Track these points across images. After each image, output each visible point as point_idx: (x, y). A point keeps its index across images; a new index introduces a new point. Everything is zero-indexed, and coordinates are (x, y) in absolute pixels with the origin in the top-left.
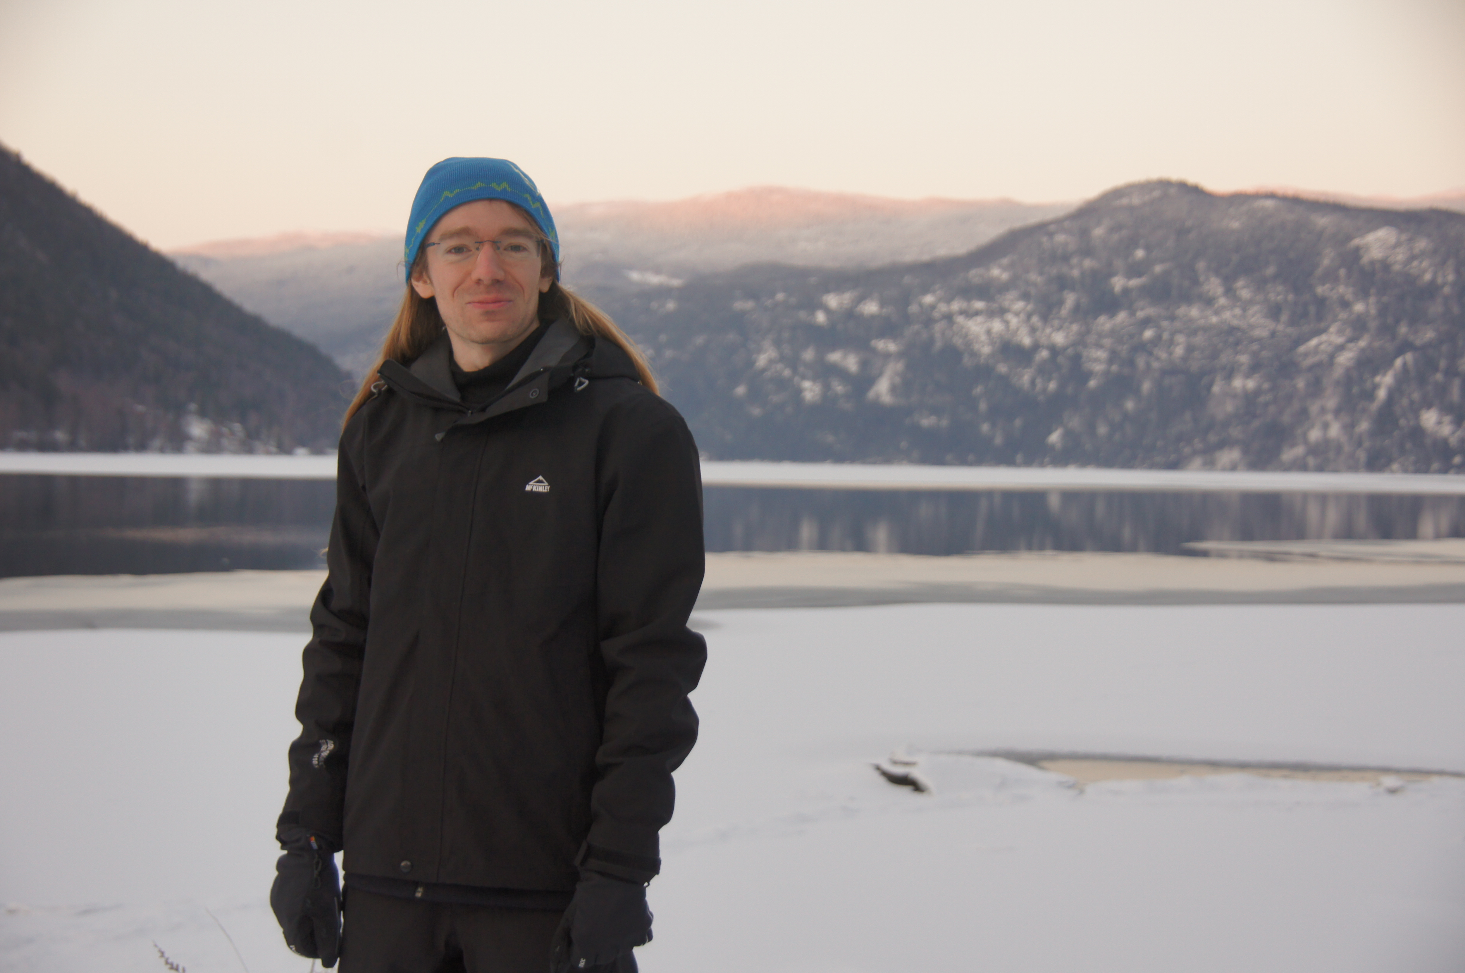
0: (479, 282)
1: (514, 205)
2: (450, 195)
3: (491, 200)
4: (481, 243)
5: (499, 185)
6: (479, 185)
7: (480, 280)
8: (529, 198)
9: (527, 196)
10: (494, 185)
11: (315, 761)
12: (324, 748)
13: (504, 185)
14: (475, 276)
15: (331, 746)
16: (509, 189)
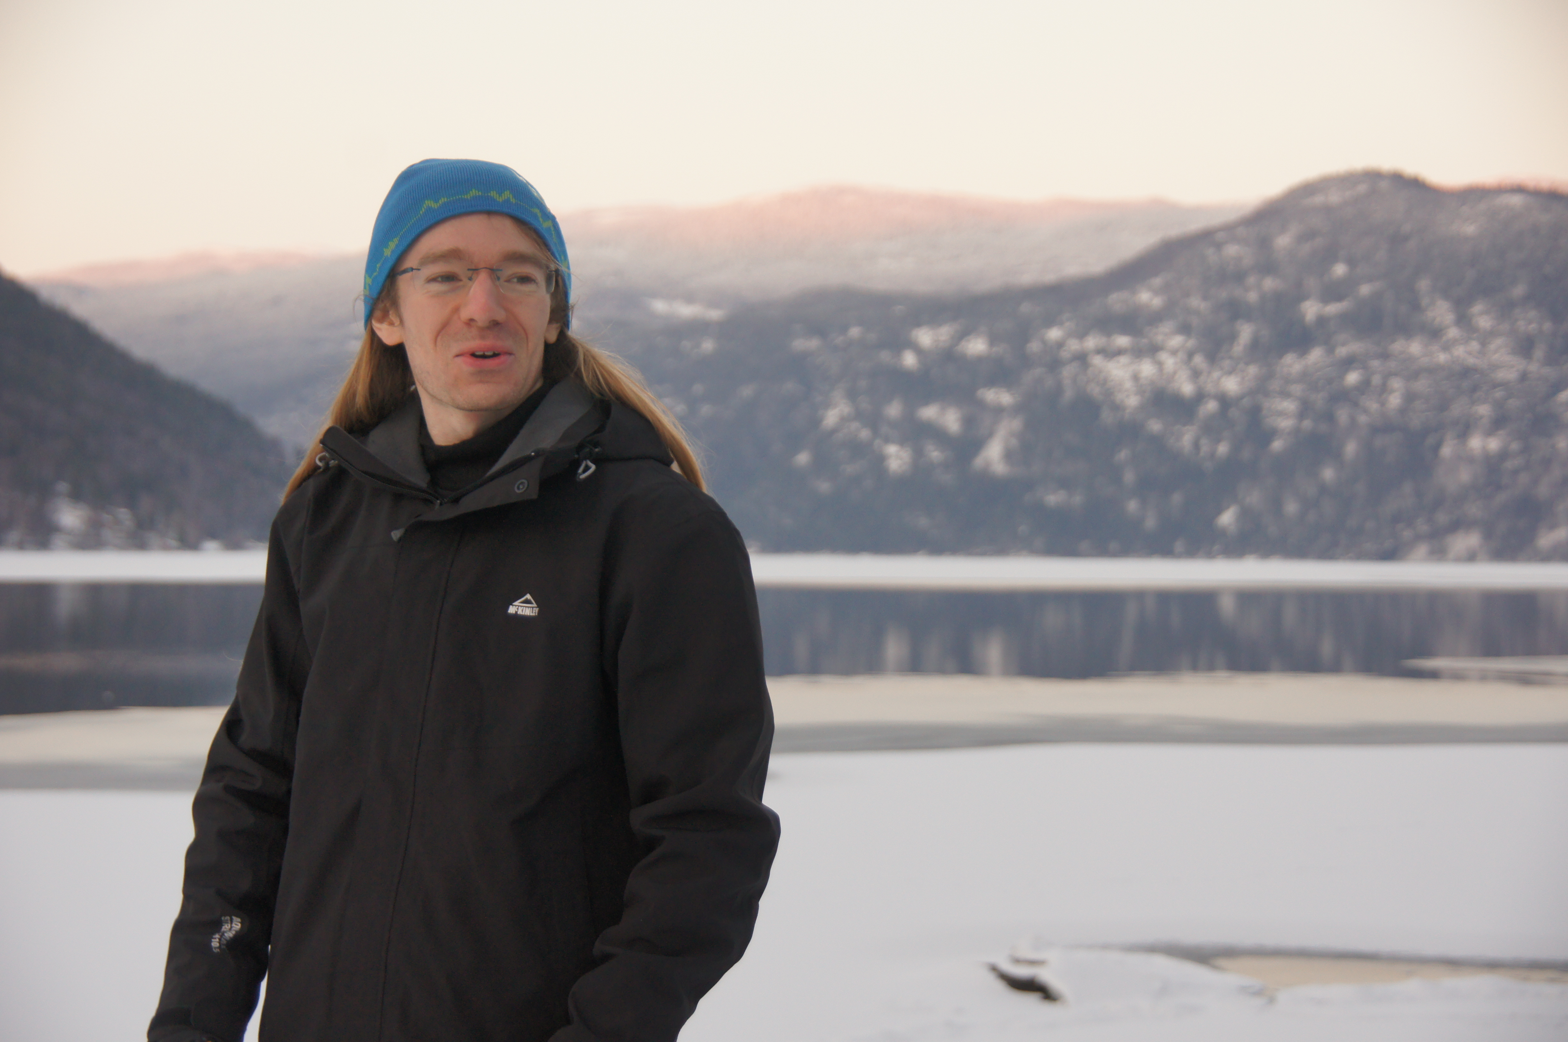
0: (470, 322)
1: (521, 223)
2: (434, 205)
3: (489, 213)
4: (475, 270)
5: (500, 194)
6: (474, 193)
7: (472, 320)
8: (539, 214)
9: (536, 211)
10: (493, 194)
11: (215, 943)
12: (226, 927)
13: (507, 194)
14: (465, 314)
15: (237, 925)
16: (513, 200)
